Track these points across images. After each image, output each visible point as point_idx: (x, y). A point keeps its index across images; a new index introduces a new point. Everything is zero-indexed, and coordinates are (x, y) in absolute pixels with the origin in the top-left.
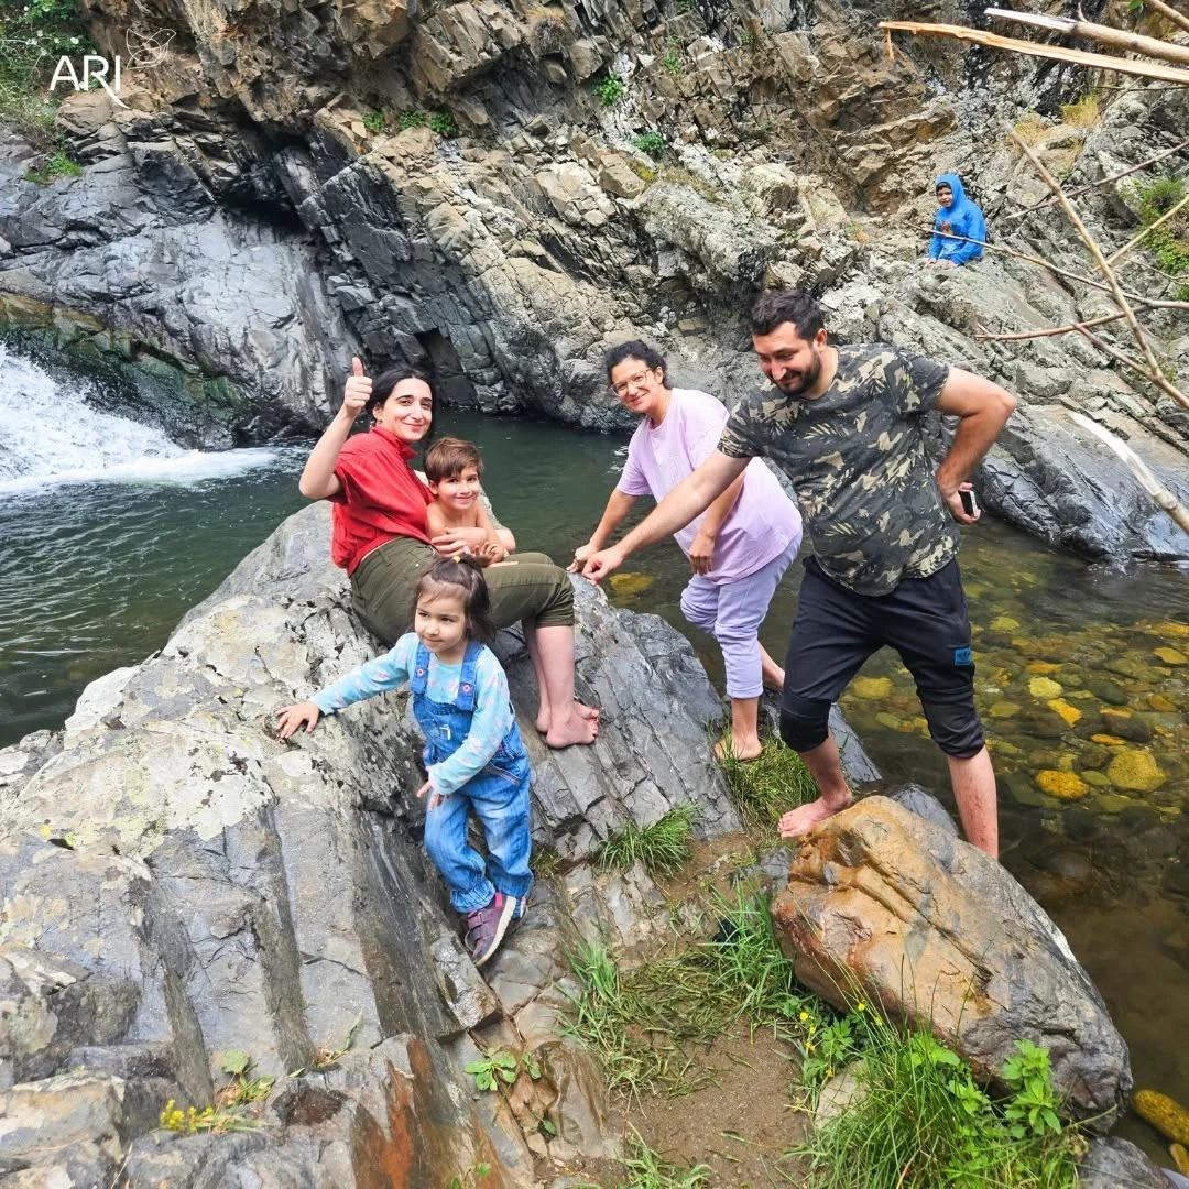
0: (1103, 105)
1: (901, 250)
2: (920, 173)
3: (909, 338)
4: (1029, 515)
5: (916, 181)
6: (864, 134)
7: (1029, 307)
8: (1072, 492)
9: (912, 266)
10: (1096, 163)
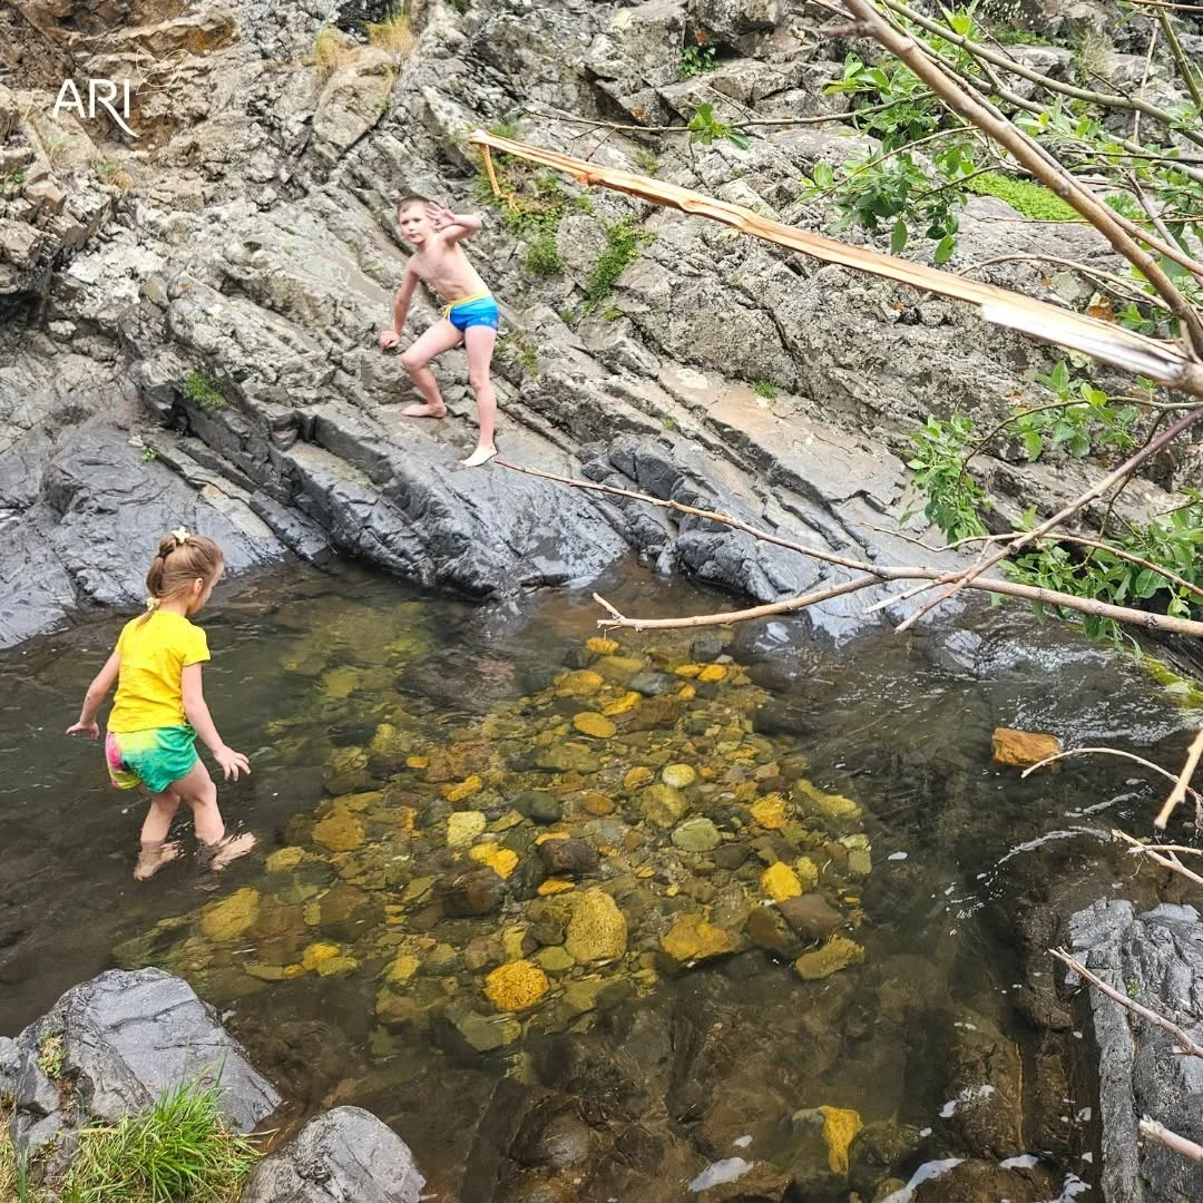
0: (417, 29)
1: (181, 198)
2: (197, 94)
3: (216, 331)
4: (394, 552)
5: (192, 105)
6: (111, 38)
7: (366, 278)
8: (445, 514)
9: (200, 219)
10: (422, 101)
